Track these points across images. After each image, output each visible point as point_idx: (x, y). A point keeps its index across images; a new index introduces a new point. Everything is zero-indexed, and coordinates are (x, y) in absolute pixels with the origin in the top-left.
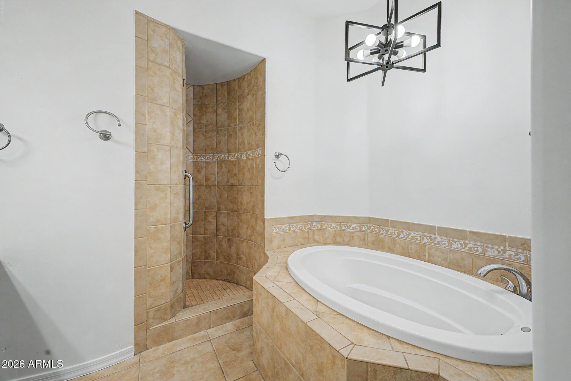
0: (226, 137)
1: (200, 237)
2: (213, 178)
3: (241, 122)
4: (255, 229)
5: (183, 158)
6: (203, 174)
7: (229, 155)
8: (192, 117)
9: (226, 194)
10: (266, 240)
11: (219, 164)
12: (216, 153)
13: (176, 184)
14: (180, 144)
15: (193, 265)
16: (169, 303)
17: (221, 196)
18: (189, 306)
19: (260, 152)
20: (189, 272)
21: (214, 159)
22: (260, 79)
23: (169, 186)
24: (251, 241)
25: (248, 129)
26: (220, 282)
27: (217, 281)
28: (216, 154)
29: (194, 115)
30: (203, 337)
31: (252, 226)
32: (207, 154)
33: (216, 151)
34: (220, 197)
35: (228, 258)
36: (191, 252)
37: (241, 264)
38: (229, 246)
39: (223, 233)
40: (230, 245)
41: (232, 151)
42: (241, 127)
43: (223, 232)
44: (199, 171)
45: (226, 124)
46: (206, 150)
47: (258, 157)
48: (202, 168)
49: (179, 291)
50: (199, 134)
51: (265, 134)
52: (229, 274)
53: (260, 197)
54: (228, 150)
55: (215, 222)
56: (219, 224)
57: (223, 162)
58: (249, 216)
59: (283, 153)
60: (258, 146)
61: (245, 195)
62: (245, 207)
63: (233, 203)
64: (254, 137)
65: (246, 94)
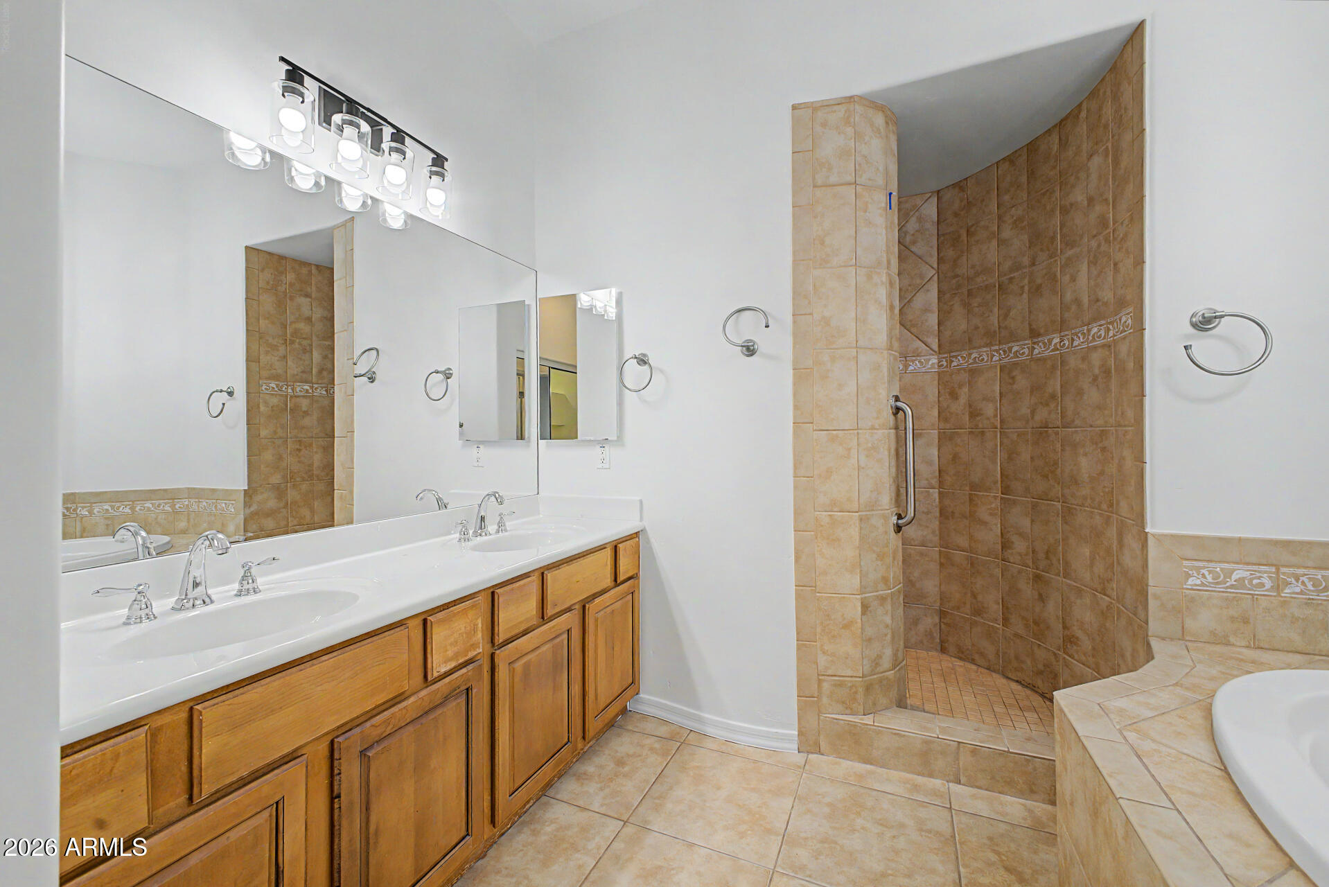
0: (1025, 296)
1: (958, 556)
2: (989, 410)
3: (1069, 244)
4: (1119, 563)
5: (889, 370)
6: (963, 399)
7: (1034, 343)
8: (935, 266)
9: (1025, 453)
10: (1152, 604)
11: (1007, 371)
12: (998, 343)
13: (873, 428)
14: (882, 339)
15: (942, 620)
16: (861, 679)
17: (1011, 455)
18: (913, 708)
19: (1130, 321)
20: (935, 635)
21: (992, 358)
22: (1127, 92)
23: (856, 432)
24: (1105, 595)
25: (1091, 259)
26: (1014, 686)
27: (1004, 681)
28: (997, 347)
29: (940, 260)
30: (935, 793)
31: (1109, 551)
32: (975, 348)
33: (999, 337)
34: (1010, 459)
35: (1039, 627)
36: (937, 589)
37: (1076, 657)
38: (1037, 597)
39: (1020, 558)
40: (1040, 595)
41: (1042, 331)
42: (1069, 259)
43: (1020, 554)
44: (954, 395)
45: (1026, 260)
46: (969, 341)
47: (1124, 338)
48: (960, 386)
49: (886, 663)
50: (952, 303)
51: (1144, 262)
52: (1040, 673)
53: (1129, 463)
54: (1032, 330)
55: (996, 525)
56: (1009, 532)
57: (1015, 364)
58: (1098, 520)
59: (1228, 310)
60: (1121, 303)
61: (1085, 455)
62: (1085, 491)
63: (1046, 477)
64: (1110, 279)
65: (1085, 155)
